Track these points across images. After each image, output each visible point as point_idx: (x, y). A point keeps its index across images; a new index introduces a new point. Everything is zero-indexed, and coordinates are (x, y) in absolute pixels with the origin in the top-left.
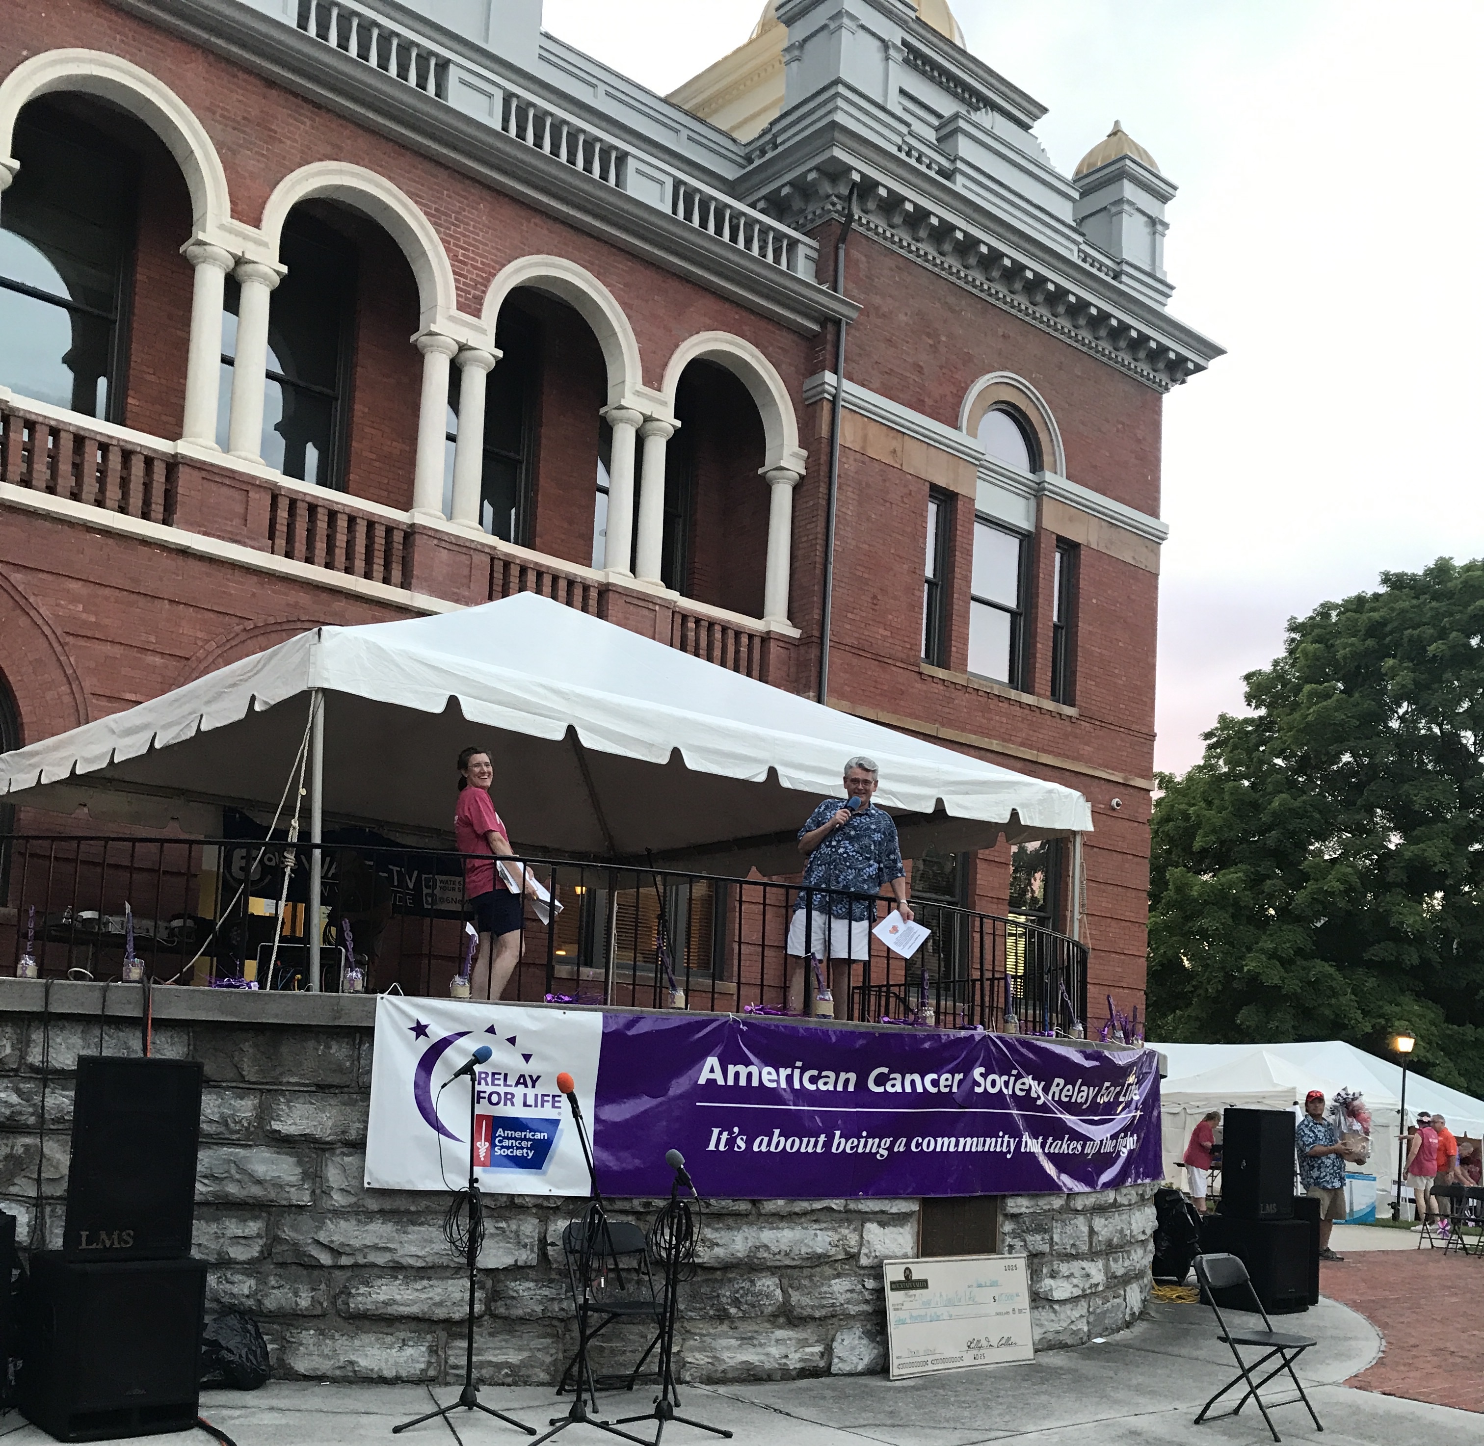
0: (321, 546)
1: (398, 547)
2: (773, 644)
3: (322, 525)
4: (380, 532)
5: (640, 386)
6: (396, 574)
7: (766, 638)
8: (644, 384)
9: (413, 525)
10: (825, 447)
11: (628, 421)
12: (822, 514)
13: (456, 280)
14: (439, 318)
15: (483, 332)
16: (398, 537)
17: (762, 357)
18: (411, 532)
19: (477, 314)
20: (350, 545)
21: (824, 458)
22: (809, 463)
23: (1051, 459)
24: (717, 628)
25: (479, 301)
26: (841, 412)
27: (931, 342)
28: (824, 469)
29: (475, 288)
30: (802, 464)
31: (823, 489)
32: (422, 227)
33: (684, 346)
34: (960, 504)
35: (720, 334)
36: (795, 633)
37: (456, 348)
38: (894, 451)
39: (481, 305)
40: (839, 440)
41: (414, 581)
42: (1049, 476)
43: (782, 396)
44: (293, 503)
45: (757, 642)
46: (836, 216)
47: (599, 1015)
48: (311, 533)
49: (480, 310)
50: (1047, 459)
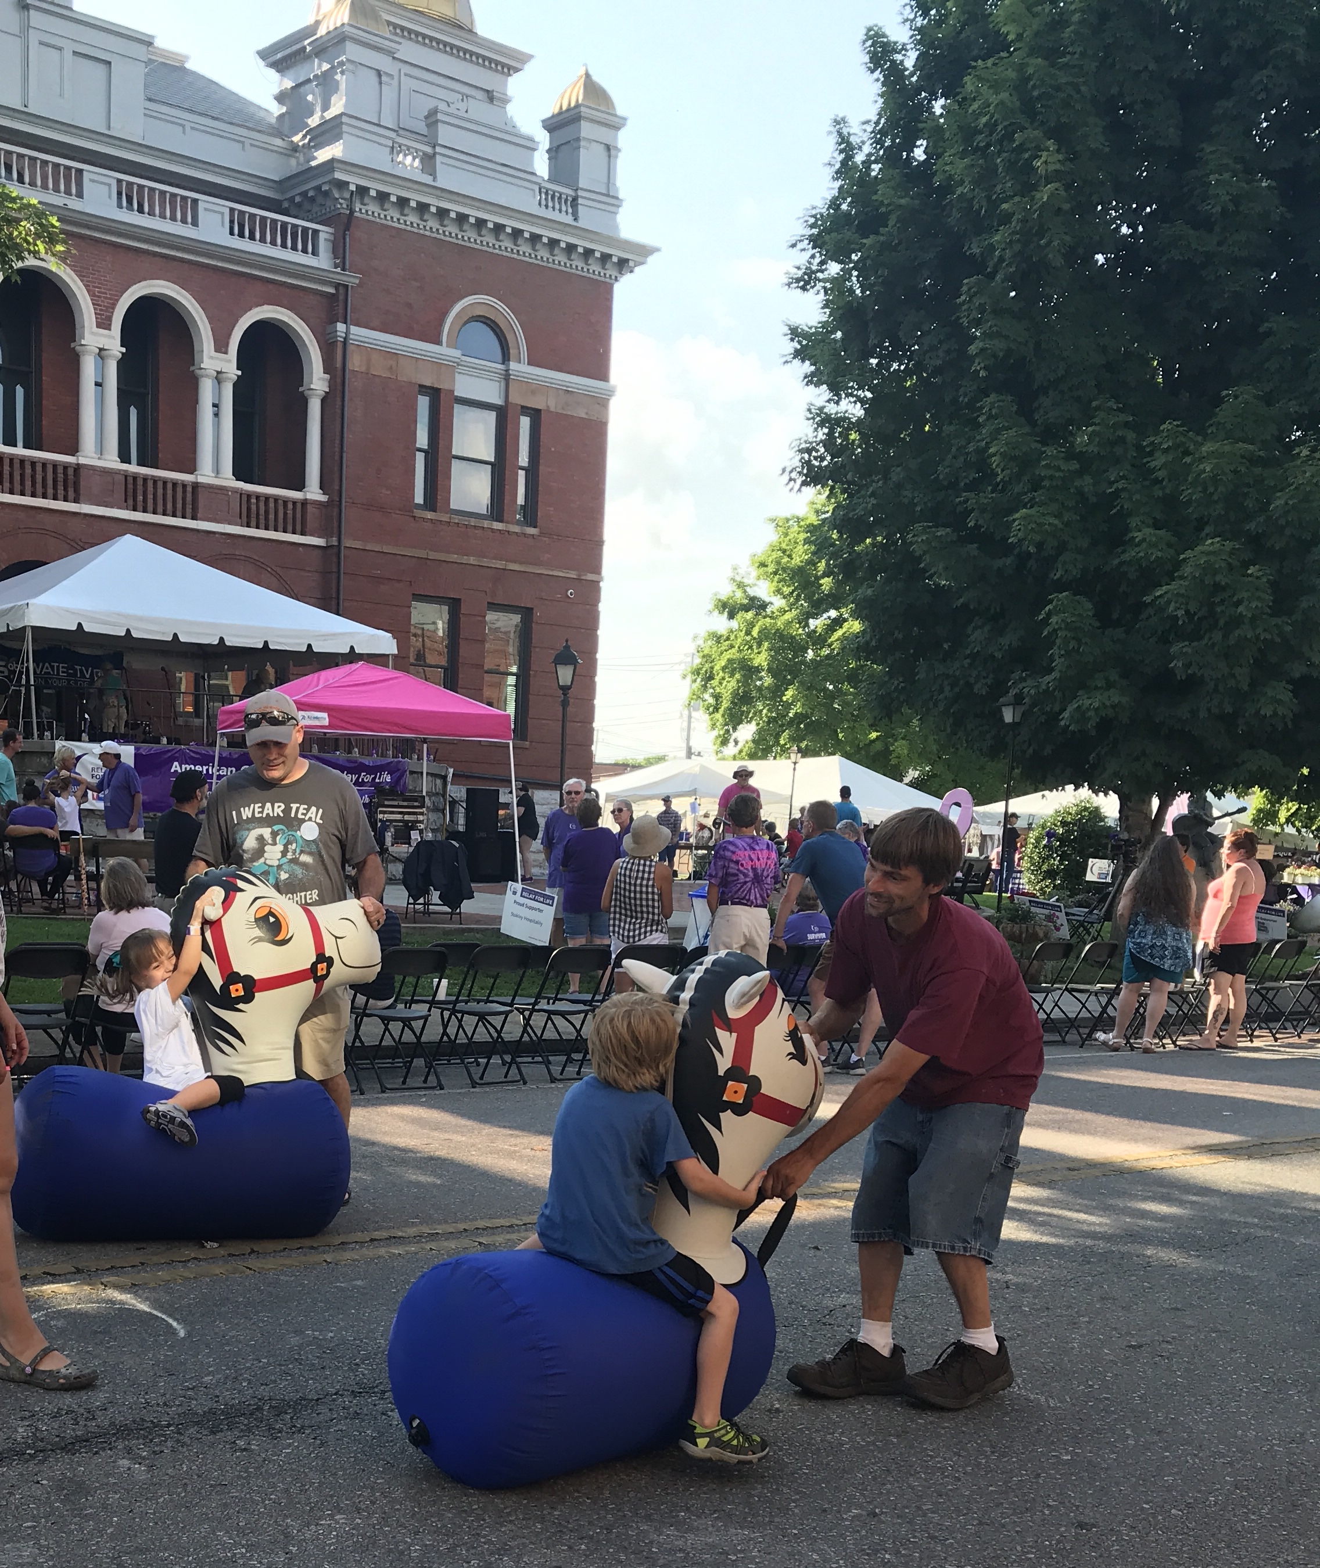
0: (28, 483)
1: (71, 476)
2: (309, 506)
3: (28, 471)
4: (60, 470)
5: (213, 353)
6: (71, 494)
7: (305, 503)
8: (216, 351)
9: (78, 464)
10: (339, 373)
11: (207, 376)
12: (339, 420)
13: (95, 309)
14: (86, 335)
15: (113, 338)
16: (71, 472)
17: (296, 317)
18: (78, 468)
19: (108, 327)
20: (44, 479)
21: (339, 380)
22: (332, 383)
23: (516, 351)
24: (271, 501)
25: (110, 319)
26: (350, 348)
27: (418, 284)
28: (339, 388)
29: (106, 311)
30: (327, 384)
31: (339, 403)
32: (74, 281)
33: (241, 321)
34: (442, 395)
35: (266, 307)
36: (324, 498)
37: (97, 351)
38: (391, 368)
39: (111, 321)
40: (350, 366)
41: (81, 498)
42: (513, 365)
43: (311, 341)
44: (11, 460)
45: (299, 506)
46: (342, 211)
47: (133, 747)
48: (22, 476)
49: (110, 325)
50: (513, 352)
